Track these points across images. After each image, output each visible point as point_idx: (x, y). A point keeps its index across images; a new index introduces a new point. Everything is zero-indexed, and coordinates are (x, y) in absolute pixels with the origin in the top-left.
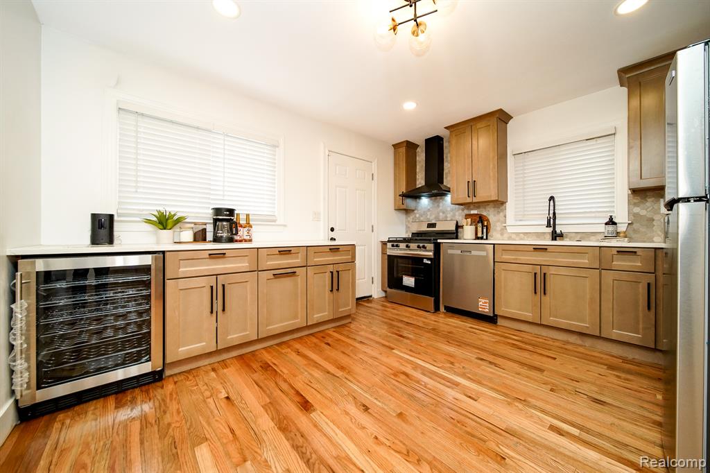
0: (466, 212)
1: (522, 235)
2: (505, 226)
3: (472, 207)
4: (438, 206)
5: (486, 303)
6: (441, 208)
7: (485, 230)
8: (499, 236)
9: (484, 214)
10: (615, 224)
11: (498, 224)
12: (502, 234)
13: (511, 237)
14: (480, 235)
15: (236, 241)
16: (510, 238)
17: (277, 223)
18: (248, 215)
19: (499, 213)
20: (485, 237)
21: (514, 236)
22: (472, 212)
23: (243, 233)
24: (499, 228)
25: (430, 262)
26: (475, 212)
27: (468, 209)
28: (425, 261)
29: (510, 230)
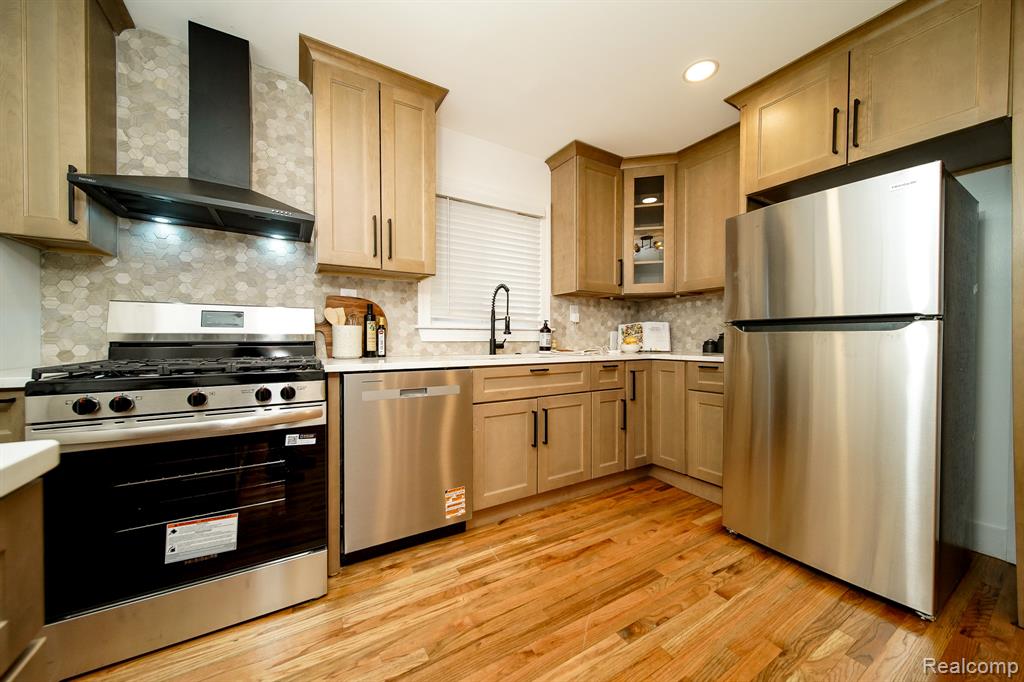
0: (327, 290)
1: (443, 346)
2: (417, 329)
3: (342, 279)
4: (231, 261)
5: (459, 497)
6: (240, 268)
7: (381, 337)
8: (403, 347)
9: (374, 299)
10: (549, 331)
11: (402, 324)
12: (410, 345)
13: (425, 350)
14: (371, 347)
16: (424, 353)
19: (403, 301)
20: (381, 352)
21: (430, 348)
22: (344, 292)
24: (403, 333)
25: (313, 441)
26: (353, 293)
27: (332, 284)
28: (291, 440)
29: (425, 336)
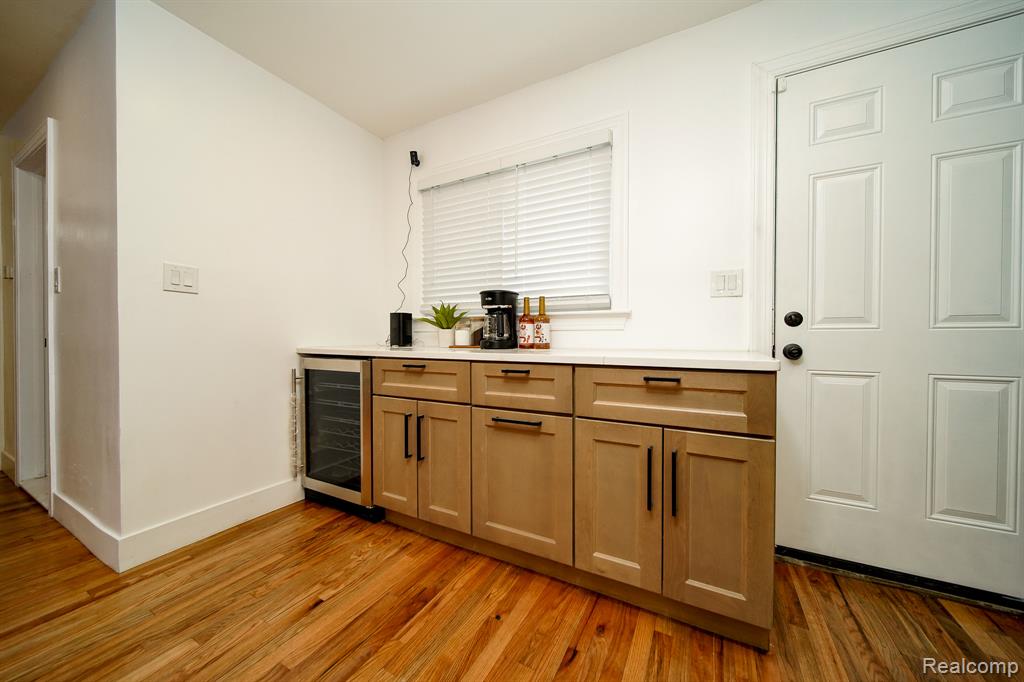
15: (522, 347)
17: (615, 309)
18: (542, 300)
23: (527, 332)
